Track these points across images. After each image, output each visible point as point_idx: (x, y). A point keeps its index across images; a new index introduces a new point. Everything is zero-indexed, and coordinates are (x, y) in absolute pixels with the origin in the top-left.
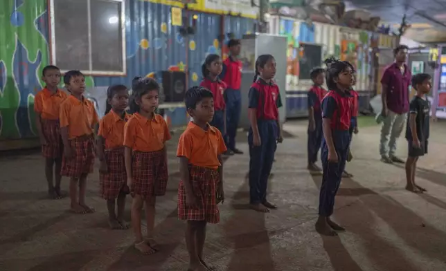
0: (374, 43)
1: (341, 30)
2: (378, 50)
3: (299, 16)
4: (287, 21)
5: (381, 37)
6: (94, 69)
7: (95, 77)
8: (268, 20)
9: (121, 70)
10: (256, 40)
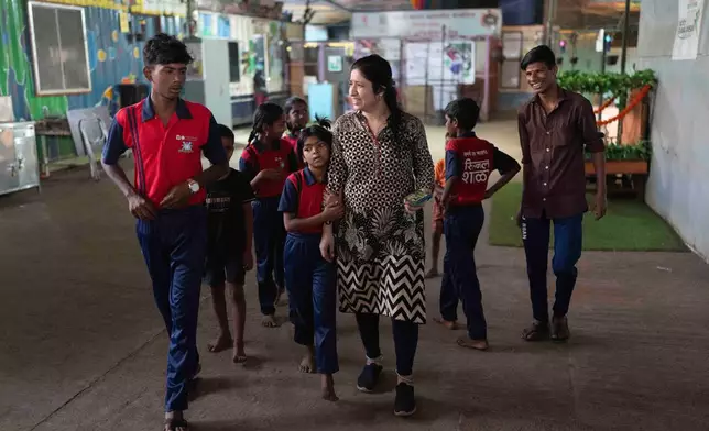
0: (283, 35)
1: (253, 22)
2: (289, 44)
3: (215, 8)
4: (205, 15)
5: (288, 26)
6: (68, 87)
7: (69, 95)
8: (196, 19)
9: (87, 87)
10: (203, 45)
